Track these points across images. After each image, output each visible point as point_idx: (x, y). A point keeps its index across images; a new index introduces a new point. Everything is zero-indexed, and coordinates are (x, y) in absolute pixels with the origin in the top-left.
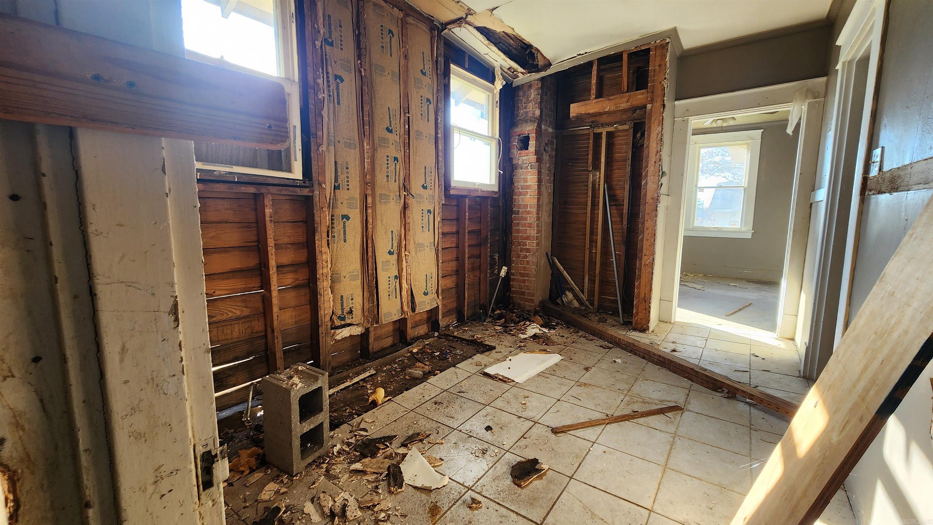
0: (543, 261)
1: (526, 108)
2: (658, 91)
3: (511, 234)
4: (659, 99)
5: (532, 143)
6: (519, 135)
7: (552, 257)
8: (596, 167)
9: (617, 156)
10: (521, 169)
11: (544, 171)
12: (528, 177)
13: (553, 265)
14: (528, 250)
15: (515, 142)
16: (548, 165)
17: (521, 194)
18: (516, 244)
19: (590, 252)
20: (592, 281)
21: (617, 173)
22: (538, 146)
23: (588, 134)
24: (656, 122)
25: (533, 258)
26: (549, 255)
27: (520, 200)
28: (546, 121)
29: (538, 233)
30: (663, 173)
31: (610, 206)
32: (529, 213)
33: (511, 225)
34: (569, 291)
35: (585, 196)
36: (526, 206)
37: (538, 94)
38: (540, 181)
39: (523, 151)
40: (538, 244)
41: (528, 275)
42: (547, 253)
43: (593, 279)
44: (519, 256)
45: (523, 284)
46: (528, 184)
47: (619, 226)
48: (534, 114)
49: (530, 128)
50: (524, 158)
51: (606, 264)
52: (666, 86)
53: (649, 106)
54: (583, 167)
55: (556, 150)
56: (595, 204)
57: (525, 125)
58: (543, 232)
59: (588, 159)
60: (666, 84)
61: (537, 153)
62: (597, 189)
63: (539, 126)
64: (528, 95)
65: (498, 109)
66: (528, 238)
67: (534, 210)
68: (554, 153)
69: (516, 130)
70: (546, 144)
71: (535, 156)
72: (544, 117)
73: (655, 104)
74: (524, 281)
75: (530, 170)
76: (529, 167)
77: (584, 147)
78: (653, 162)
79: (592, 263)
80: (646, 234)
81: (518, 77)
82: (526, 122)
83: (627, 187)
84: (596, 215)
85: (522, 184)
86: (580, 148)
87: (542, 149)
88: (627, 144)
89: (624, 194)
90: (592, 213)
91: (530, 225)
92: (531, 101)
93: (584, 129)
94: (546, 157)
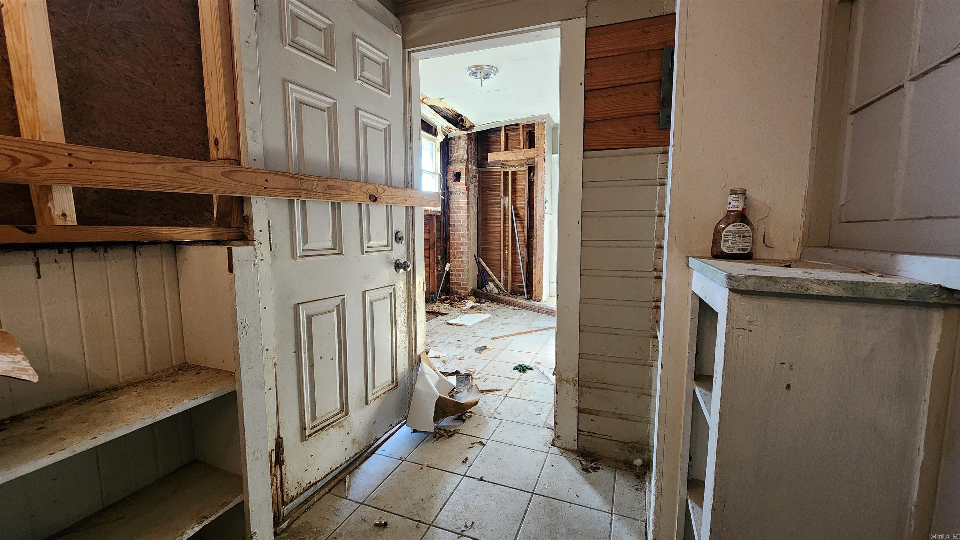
0: (472, 260)
1: (457, 152)
2: (541, 151)
3: (449, 241)
4: (542, 155)
5: (463, 177)
6: (453, 172)
7: (478, 258)
8: (506, 194)
9: (518, 187)
10: (455, 194)
11: (471, 197)
12: (461, 201)
13: (479, 263)
14: (462, 253)
15: (451, 176)
16: (473, 192)
17: (455, 212)
18: (453, 248)
19: (504, 253)
20: (506, 274)
21: (519, 199)
22: (467, 179)
23: (500, 172)
24: (541, 169)
25: (466, 258)
26: (476, 256)
27: (455, 217)
28: (471, 162)
29: (468, 240)
30: (546, 200)
31: (516, 221)
32: (461, 226)
33: (449, 235)
34: (491, 282)
35: (499, 214)
36: (459, 221)
37: (466, 143)
38: (468, 203)
39: (457, 183)
40: (469, 248)
41: (462, 271)
42: (475, 255)
43: (507, 272)
44: (455, 258)
45: (459, 277)
46: (461, 205)
47: (522, 235)
48: (463, 157)
49: (461, 167)
50: (457, 187)
51: (514, 261)
52: (545, 147)
53: (536, 159)
54: (497, 194)
55: (478, 182)
56: (505, 220)
57: (457, 164)
58: (472, 239)
59: (500, 189)
60: (545, 146)
61: (466, 184)
62: (507, 209)
63: (467, 166)
64: (458, 144)
65: (439, 153)
66: (461, 244)
67: (466, 224)
68: (477, 184)
69: (450, 168)
70: (472, 178)
71: (466, 187)
72: (470, 159)
73: (539, 158)
74: (460, 275)
75: (461, 196)
76: (461, 194)
77: (497, 180)
78: (540, 194)
79: (506, 261)
80: (538, 239)
81: (451, 132)
82: (458, 162)
83: (526, 208)
84: (507, 228)
85: (456, 205)
86: (494, 180)
87: (470, 181)
88: (524, 179)
89: (524, 214)
90: (505, 227)
91: (463, 235)
92: (460, 148)
93: (497, 168)
94: (472, 187)
